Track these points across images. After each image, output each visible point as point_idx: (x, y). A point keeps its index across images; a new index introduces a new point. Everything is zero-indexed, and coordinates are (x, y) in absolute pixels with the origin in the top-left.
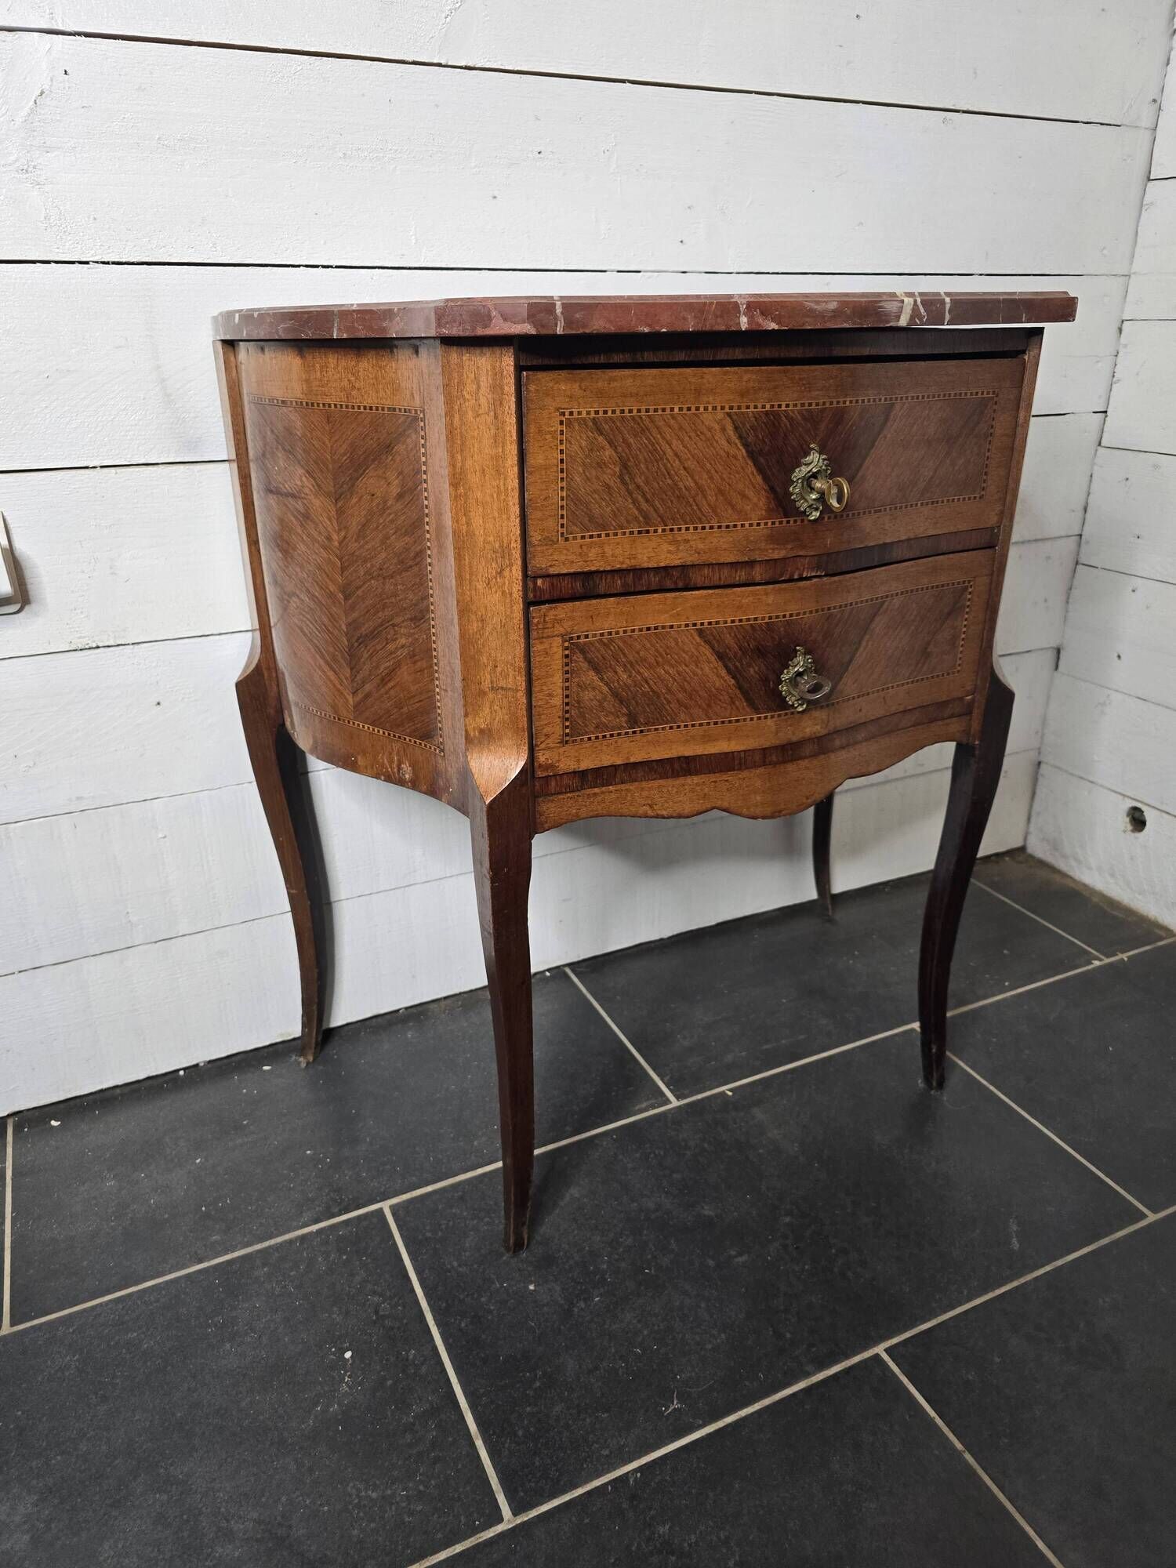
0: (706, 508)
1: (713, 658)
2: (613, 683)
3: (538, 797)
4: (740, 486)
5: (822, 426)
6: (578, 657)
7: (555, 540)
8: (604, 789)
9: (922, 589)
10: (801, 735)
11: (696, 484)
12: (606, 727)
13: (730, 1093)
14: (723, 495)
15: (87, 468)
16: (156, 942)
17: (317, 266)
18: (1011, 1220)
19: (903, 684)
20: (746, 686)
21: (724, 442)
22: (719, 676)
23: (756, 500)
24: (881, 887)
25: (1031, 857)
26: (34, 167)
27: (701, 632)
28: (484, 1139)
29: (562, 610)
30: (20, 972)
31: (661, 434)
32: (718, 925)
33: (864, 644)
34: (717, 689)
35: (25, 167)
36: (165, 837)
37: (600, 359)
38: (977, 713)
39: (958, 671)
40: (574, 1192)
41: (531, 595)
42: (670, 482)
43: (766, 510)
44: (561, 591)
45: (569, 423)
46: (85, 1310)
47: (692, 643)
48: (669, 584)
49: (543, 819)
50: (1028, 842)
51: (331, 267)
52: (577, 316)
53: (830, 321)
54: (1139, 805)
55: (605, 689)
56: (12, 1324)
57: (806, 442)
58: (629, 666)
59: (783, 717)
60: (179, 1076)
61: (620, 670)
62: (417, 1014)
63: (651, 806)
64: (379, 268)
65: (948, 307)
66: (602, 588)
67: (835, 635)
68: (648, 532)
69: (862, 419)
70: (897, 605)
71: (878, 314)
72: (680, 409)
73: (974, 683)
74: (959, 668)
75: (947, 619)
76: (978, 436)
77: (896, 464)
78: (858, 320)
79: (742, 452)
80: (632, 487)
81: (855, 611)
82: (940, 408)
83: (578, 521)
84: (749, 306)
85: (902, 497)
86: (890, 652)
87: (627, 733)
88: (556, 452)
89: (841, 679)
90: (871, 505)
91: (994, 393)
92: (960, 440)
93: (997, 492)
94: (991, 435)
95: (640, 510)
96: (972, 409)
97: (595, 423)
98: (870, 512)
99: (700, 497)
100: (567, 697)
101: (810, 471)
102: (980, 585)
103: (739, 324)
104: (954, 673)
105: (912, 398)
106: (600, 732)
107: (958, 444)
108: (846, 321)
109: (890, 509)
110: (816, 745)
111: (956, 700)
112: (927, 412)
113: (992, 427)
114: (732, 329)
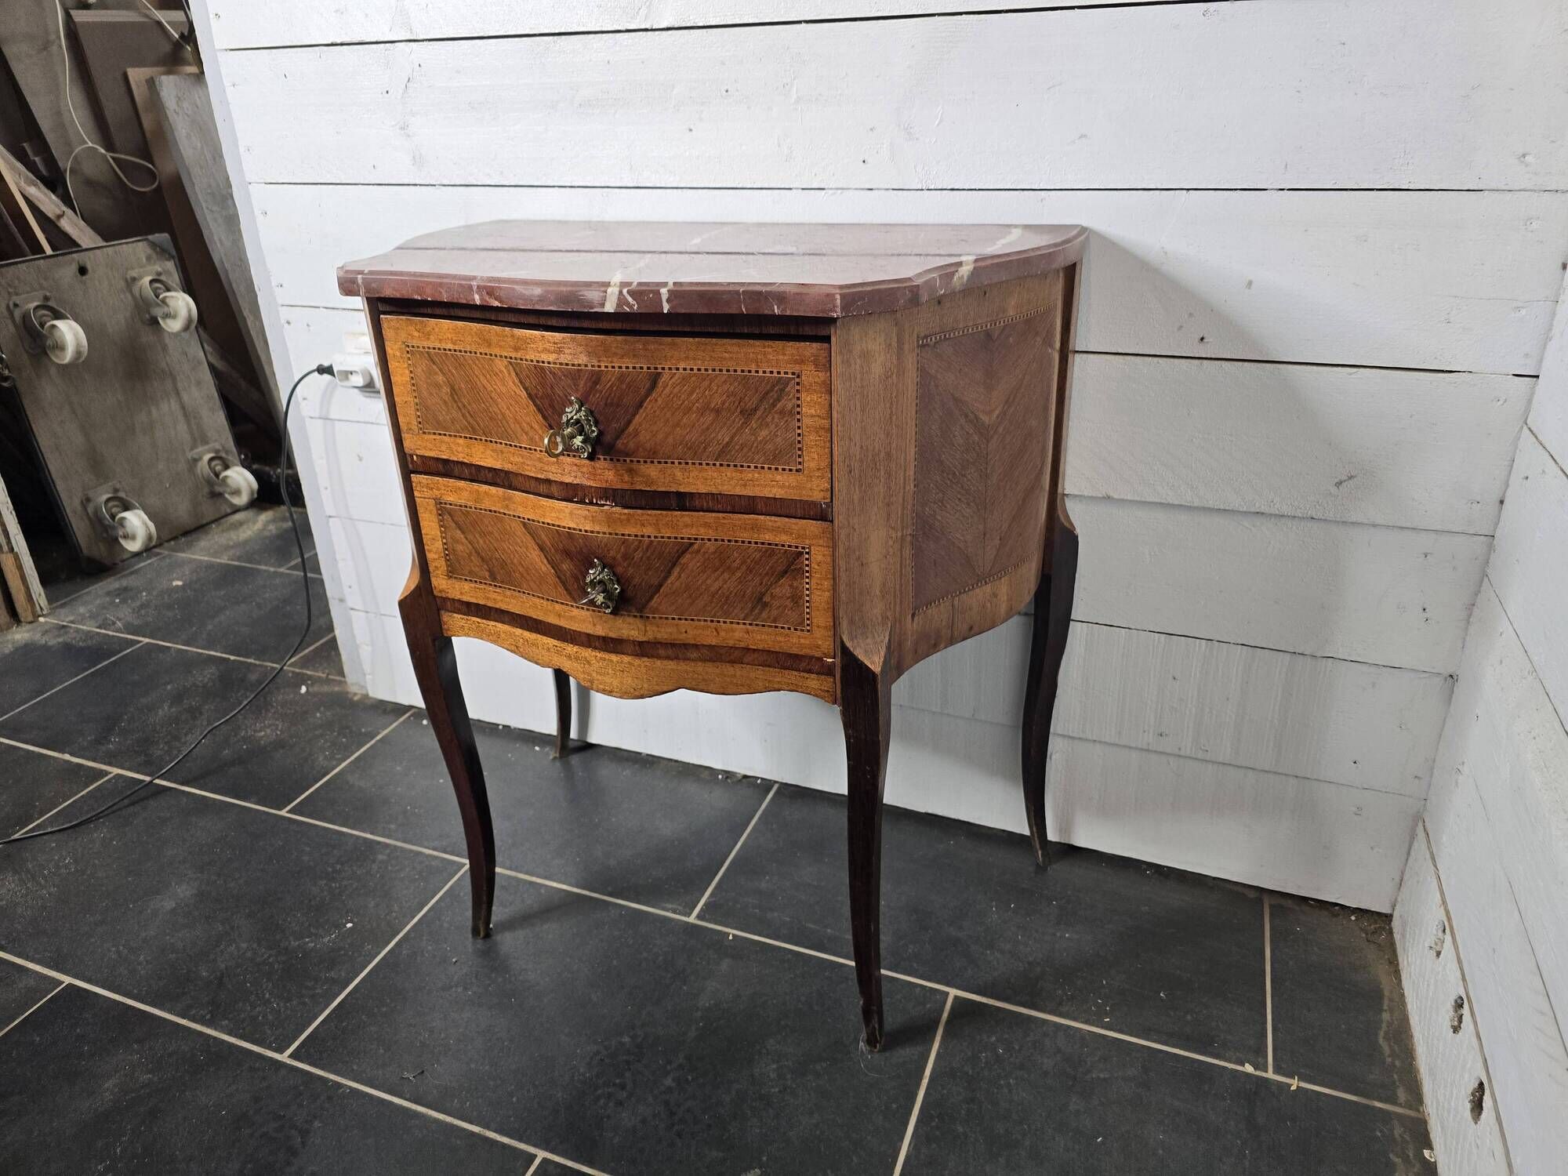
1: (536, 548)
2: (476, 544)
3: (439, 609)
4: (528, 419)
5: (582, 382)
6: (449, 518)
8: (484, 621)
11: (500, 411)
12: (476, 575)
13: (732, 938)
14: (518, 423)
19: (738, 623)
20: (563, 577)
21: (512, 384)
22: (542, 562)
23: (542, 433)
27: (524, 524)
33: (675, 573)
34: (543, 573)
39: (808, 631)
40: (553, 927)
41: (410, 466)
42: (483, 405)
44: (431, 469)
45: (413, 353)
46: (312, 824)
47: (520, 530)
48: (500, 482)
49: (447, 627)
50: (1395, 912)
53: (538, 303)
55: (470, 547)
56: (288, 811)
57: (569, 393)
58: (483, 535)
59: (598, 613)
61: (479, 537)
63: (517, 647)
65: (665, 297)
66: (457, 474)
67: (635, 559)
68: (476, 439)
69: (622, 382)
70: (712, 549)
71: (580, 301)
72: (481, 354)
73: (832, 647)
74: (808, 628)
75: (783, 577)
76: (782, 412)
77: (678, 425)
78: (562, 305)
79: (524, 394)
80: (460, 405)
81: (655, 544)
82: (725, 381)
83: (429, 422)
84: (478, 287)
85: (693, 454)
86: (712, 589)
87: (491, 585)
88: (407, 372)
89: (651, 598)
90: (652, 456)
91: (793, 374)
92: (759, 413)
93: (819, 469)
94: (798, 413)
95: (469, 423)
96: (768, 387)
97: (429, 355)
98: (652, 462)
99: (504, 422)
100: (445, 544)
101: (572, 418)
102: (819, 555)
103: (474, 300)
104: (803, 631)
105: (685, 369)
106: (472, 577)
107: (756, 417)
108: (551, 305)
109: (680, 463)
110: (637, 648)
111: (812, 657)
112: (707, 383)
113: (798, 406)
114: (472, 303)
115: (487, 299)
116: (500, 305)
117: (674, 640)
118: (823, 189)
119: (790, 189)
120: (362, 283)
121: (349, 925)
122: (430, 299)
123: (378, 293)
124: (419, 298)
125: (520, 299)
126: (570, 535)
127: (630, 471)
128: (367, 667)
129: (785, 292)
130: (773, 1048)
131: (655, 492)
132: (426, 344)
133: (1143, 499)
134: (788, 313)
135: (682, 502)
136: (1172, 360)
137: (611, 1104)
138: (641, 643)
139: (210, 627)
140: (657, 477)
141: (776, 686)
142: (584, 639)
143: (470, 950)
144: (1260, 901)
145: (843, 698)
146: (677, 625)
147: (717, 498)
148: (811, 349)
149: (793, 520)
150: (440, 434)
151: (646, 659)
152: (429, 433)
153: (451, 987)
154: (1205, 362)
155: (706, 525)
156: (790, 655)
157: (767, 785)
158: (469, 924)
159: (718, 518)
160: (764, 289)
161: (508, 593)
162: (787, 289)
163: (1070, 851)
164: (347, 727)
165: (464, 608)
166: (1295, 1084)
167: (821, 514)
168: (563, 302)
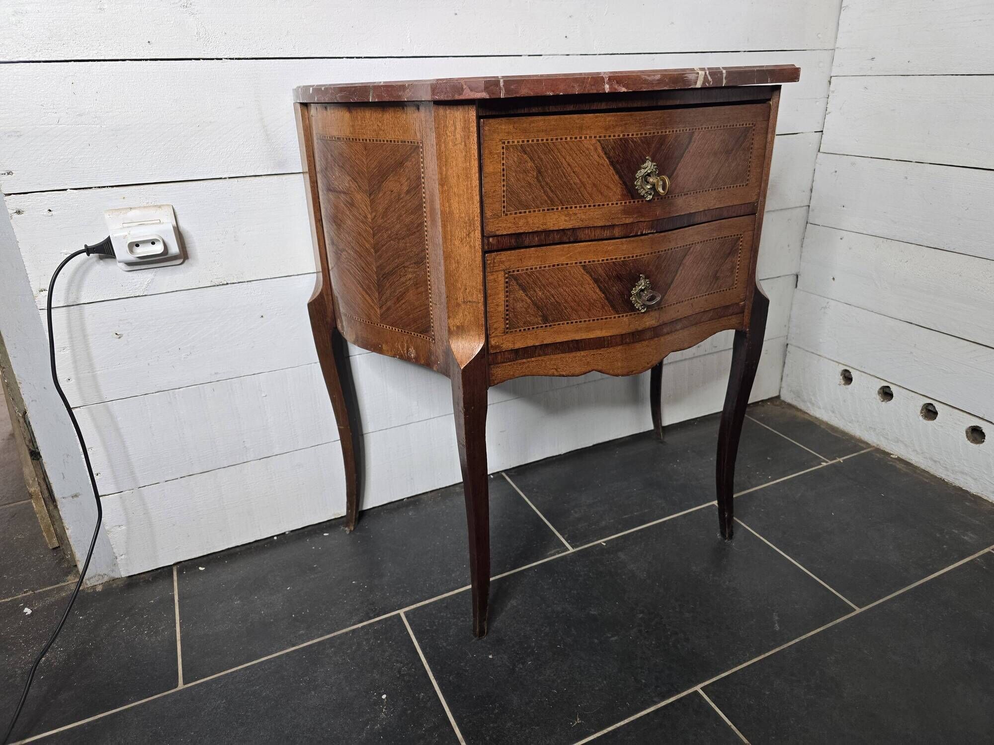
0: (586, 195)
1: (591, 282)
2: (533, 297)
3: (491, 365)
4: (606, 182)
5: (653, 145)
6: (513, 283)
7: (500, 215)
9: (713, 239)
10: (644, 326)
11: (580, 181)
12: (530, 323)
13: (604, 544)
14: (596, 187)
15: (221, 178)
16: (260, 459)
17: (353, 58)
18: (774, 614)
19: (703, 296)
20: (611, 298)
21: (596, 157)
22: (595, 292)
23: (616, 190)
24: (692, 422)
25: (784, 402)
26: (191, 4)
27: (584, 267)
28: (458, 573)
29: (504, 256)
30: (181, 478)
31: (560, 153)
32: (594, 446)
33: (679, 272)
34: (594, 300)
35: (185, 4)
36: (266, 396)
37: (524, 111)
38: (747, 312)
39: (736, 288)
40: (514, 602)
41: (486, 247)
42: (565, 180)
43: (621, 195)
44: (503, 244)
45: (507, 148)
46: (227, 674)
47: (579, 274)
48: (565, 239)
49: (494, 377)
50: (781, 393)
51: (361, 58)
52: (512, 87)
53: (656, 86)
54: (848, 368)
55: (529, 301)
56: (185, 683)
57: (644, 155)
58: (543, 287)
59: (633, 316)
60: (274, 539)
61: (537, 290)
62: (414, 501)
64: (389, 57)
65: (724, 75)
66: (527, 243)
67: (662, 267)
69: (675, 141)
70: (698, 249)
71: (684, 81)
72: (570, 138)
73: (745, 294)
74: (736, 286)
75: (728, 257)
76: (744, 149)
77: (696, 167)
78: (673, 85)
80: (543, 183)
81: (673, 253)
82: (721, 134)
83: (513, 204)
85: (700, 186)
87: (542, 327)
88: (499, 165)
90: (681, 191)
91: (752, 124)
92: (734, 152)
93: (756, 182)
94: (751, 148)
95: (548, 197)
96: (740, 134)
97: (525, 147)
98: (680, 196)
99: (582, 189)
100: (508, 305)
102: (747, 237)
103: (604, 89)
104: (732, 289)
105: (704, 129)
106: (526, 327)
107: (732, 154)
108: (666, 86)
109: (693, 193)
110: (653, 332)
111: (734, 305)
113: (752, 144)
114: (601, 92)
115: (616, 87)
116: (626, 90)
117: (672, 319)
119: (521, 56)
120: (503, 86)
121: (384, 697)
122: (561, 94)
123: (515, 94)
124: (551, 94)
125: (644, 84)
126: (624, 263)
129: (774, 70)
132: (522, 138)
138: (654, 329)
140: (682, 206)
146: (674, 308)
147: (705, 214)
150: (520, 212)
151: (656, 339)
152: (511, 214)
155: (698, 233)
157: (499, 476)
159: (704, 227)
161: (557, 328)
166: (840, 460)
167: (752, 210)
168: (673, 83)
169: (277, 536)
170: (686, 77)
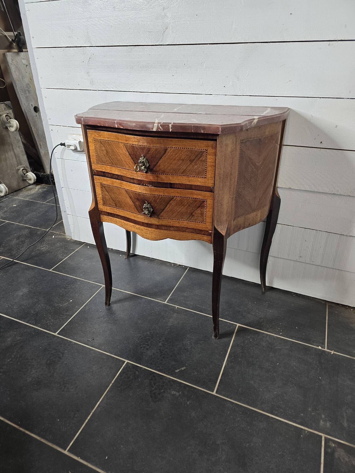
0: (123, 164)
1: (129, 197)
3: (100, 214)
4: (128, 161)
5: (145, 151)
6: (104, 188)
7: (96, 163)
8: (113, 218)
13: (176, 308)
14: (126, 162)
19: (185, 221)
20: (136, 206)
22: (131, 202)
23: (133, 165)
26: (89, 72)
27: (126, 191)
29: (99, 178)
33: (168, 206)
35: (87, 72)
37: (101, 129)
41: (94, 173)
42: (116, 156)
44: (100, 174)
45: (96, 141)
47: (124, 192)
48: (119, 178)
49: (102, 219)
52: (86, 121)
53: (134, 128)
55: (110, 197)
56: (52, 270)
57: (140, 154)
58: (113, 193)
59: (146, 216)
63: (122, 225)
65: (170, 127)
66: (106, 175)
67: (157, 202)
68: (113, 166)
69: (156, 151)
70: (179, 199)
71: (146, 128)
72: (116, 142)
73: (211, 228)
74: (205, 222)
75: (198, 208)
76: (201, 161)
77: (171, 164)
78: (141, 129)
79: (128, 154)
80: (109, 156)
81: (163, 197)
82: (186, 152)
83: (100, 161)
84: (117, 123)
85: (175, 172)
86: (178, 211)
87: (115, 208)
88: (94, 146)
89: (161, 213)
90: (164, 172)
91: (205, 150)
92: (195, 161)
93: (211, 177)
94: (206, 161)
95: (111, 161)
96: (198, 153)
97: (101, 142)
98: (164, 174)
99: (122, 161)
100: (103, 196)
101: (141, 161)
102: (209, 202)
103: (115, 126)
104: (203, 223)
105: (174, 148)
106: (110, 205)
107: (194, 162)
108: (138, 128)
109: (171, 175)
110: (156, 226)
111: (205, 231)
112: (180, 152)
113: (206, 159)
114: (114, 127)
115: (119, 126)
116: (123, 128)
117: (167, 225)
118: (212, 95)
119: (202, 94)
120: (83, 120)
121: (71, 301)
122: (102, 126)
123: (87, 123)
124: (99, 125)
125: (129, 126)
126: (139, 194)
127: (157, 177)
128: (72, 231)
129: (205, 126)
130: (189, 337)
131: (164, 183)
132: (100, 138)
133: (300, 189)
134: (205, 133)
135: (171, 186)
136: (312, 148)
137: (145, 349)
138: (157, 225)
139: (25, 218)
140: (164, 178)
141: (195, 238)
142: (141, 224)
143: (105, 308)
144: (326, 304)
145: (214, 242)
146: (168, 220)
147: (181, 185)
148: (211, 143)
149: (202, 192)
150: (103, 164)
151: (159, 230)
152: (100, 164)
153: (100, 318)
154: (321, 149)
155: (178, 193)
156: (199, 230)
157: (186, 268)
158: (104, 301)
159: (181, 191)
160: (199, 125)
161: (120, 210)
162: (206, 126)
163: (272, 289)
164: (67, 248)
165: (107, 214)
166: (332, 352)
167: (211, 190)
168: (141, 128)
169: (111, 249)
170: (147, 126)
